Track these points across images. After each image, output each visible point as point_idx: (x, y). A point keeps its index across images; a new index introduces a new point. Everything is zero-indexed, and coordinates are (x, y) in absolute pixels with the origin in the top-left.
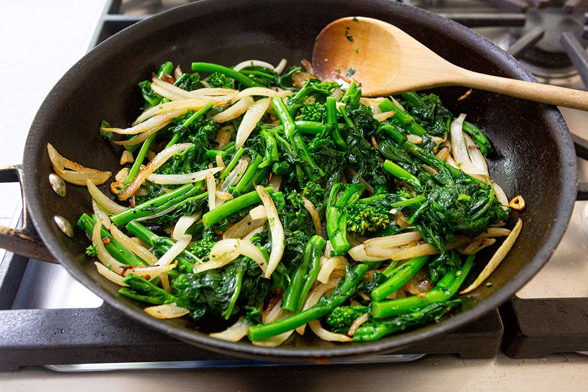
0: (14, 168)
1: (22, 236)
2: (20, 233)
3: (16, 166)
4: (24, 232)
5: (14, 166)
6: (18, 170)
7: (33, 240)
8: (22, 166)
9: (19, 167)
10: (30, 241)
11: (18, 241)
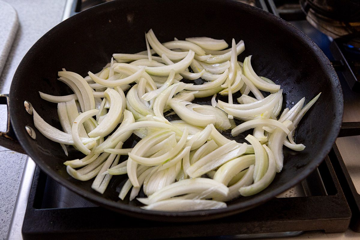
0: (4, 96)
1: (6, 136)
2: (5, 135)
3: (5, 95)
4: (7, 134)
5: (4, 95)
6: (7, 97)
7: (12, 139)
8: (9, 95)
9: (7, 95)
10: (10, 140)
11: (3, 139)
